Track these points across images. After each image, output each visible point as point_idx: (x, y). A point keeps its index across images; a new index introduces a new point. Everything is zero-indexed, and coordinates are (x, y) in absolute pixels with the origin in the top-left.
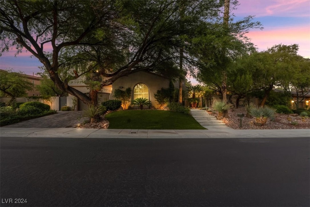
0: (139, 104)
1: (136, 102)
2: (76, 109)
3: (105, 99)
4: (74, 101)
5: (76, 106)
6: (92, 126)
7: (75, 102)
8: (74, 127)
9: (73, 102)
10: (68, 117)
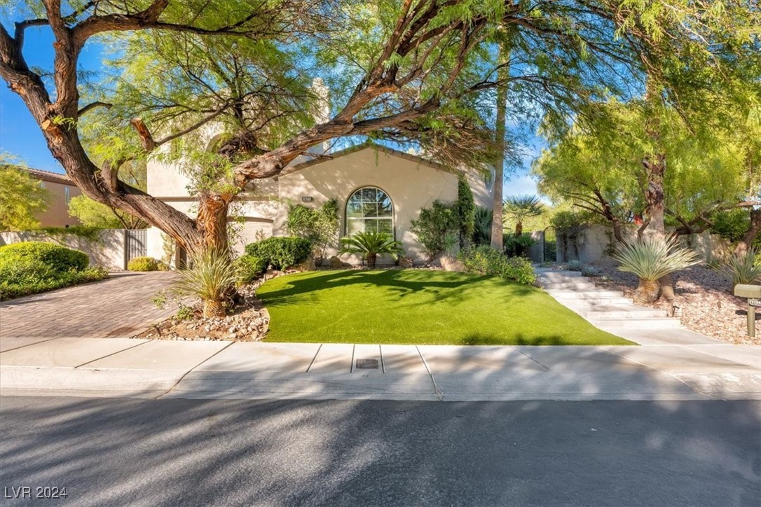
0: (366, 251)
1: (356, 244)
2: (173, 264)
3: (257, 234)
4: (167, 243)
5: (174, 258)
6: (206, 328)
7: (170, 244)
8: (137, 332)
9: (165, 245)
10: (136, 290)
